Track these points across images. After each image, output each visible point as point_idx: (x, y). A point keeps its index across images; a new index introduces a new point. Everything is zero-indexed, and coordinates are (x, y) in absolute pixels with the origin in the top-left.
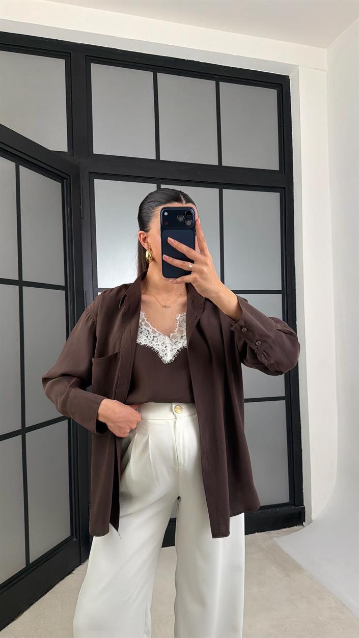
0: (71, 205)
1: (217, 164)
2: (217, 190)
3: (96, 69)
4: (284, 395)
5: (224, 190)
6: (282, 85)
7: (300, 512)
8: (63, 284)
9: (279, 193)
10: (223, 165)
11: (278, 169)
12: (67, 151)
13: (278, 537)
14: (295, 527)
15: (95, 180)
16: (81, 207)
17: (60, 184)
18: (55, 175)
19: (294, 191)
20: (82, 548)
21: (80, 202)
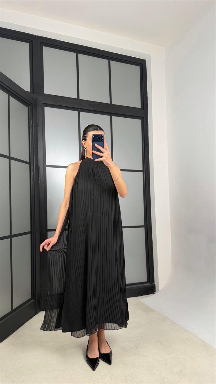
1: (109, 103)
2: (110, 116)
3: (46, 50)
4: (144, 225)
5: (113, 117)
6: (142, 64)
7: (153, 287)
8: (29, 162)
9: (141, 120)
10: (113, 103)
11: (140, 107)
12: (30, 91)
13: (141, 299)
14: (150, 295)
15: (45, 107)
16: (38, 121)
17: (27, 108)
18: (25, 103)
19: (148, 119)
20: (37, 305)
21: (37, 119)
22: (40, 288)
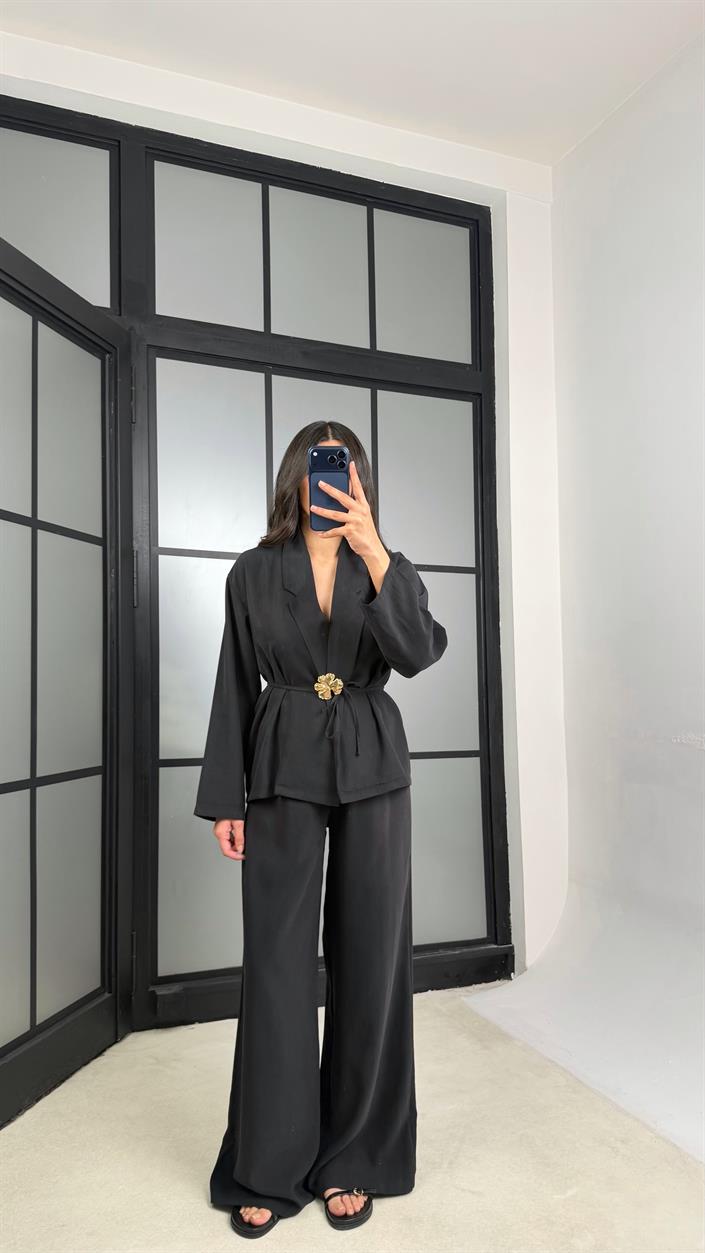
0: (116, 399)
1: (369, 347)
2: (367, 391)
3: (165, 174)
4: (478, 748)
5: (380, 393)
6: (477, 221)
7: (506, 956)
8: (100, 535)
9: (471, 404)
10: (378, 349)
11: (470, 362)
12: (109, 306)
13: (465, 996)
14: (498, 982)
15: (159, 361)
16: (132, 403)
17: (98, 362)
18: (92, 344)
19: (496, 401)
20: (119, 1012)
21: (131, 396)
22: (132, 954)
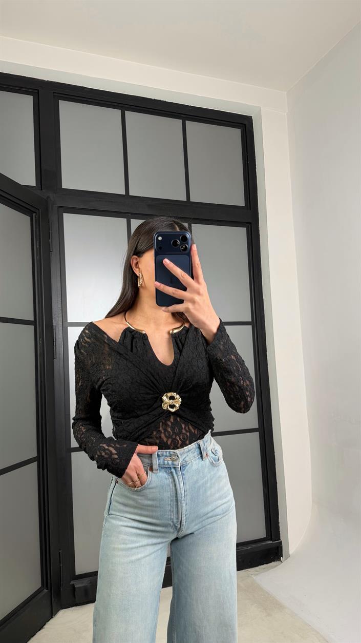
0: (40, 239)
1: (186, 200)
3: (65, 106)
4: (258, 427)
5: (193, 225)
6: (245, 125)
7: (278, 547)
8: (32, 319)
9: (245, 228)
10: (192, 200)
11: (244, 205)
12: (35, 185)
13: (256, 575)
14: (273, 564)
15: (64, 214)
16: (50, 241)
17: (28, 218)
18: (24, 209)
19: (260, 226)
20: (53, 600)
21: (48, 236)
22: (60, 564)
